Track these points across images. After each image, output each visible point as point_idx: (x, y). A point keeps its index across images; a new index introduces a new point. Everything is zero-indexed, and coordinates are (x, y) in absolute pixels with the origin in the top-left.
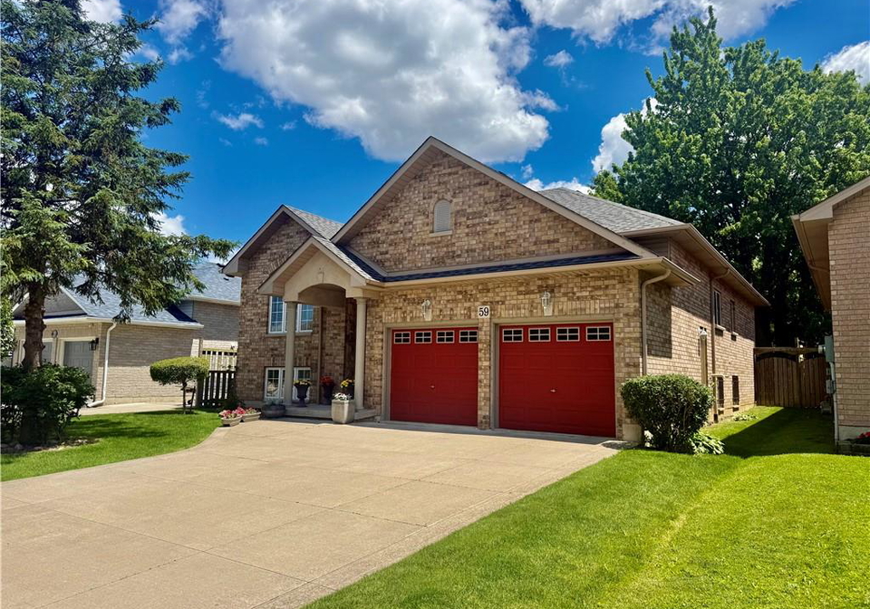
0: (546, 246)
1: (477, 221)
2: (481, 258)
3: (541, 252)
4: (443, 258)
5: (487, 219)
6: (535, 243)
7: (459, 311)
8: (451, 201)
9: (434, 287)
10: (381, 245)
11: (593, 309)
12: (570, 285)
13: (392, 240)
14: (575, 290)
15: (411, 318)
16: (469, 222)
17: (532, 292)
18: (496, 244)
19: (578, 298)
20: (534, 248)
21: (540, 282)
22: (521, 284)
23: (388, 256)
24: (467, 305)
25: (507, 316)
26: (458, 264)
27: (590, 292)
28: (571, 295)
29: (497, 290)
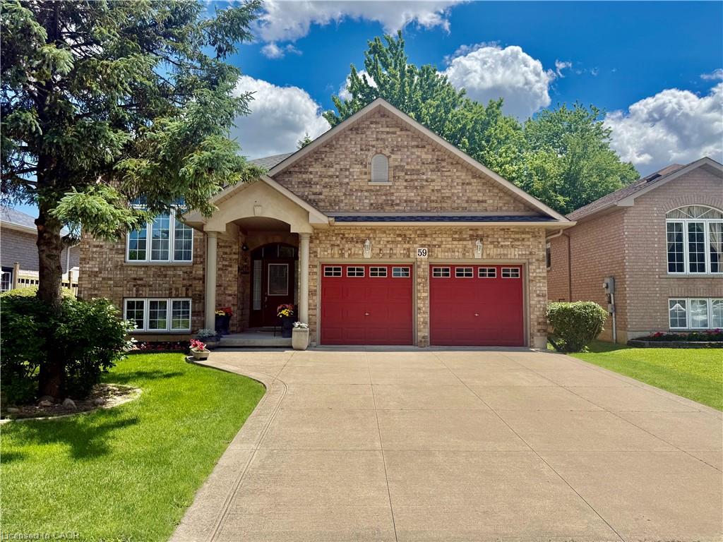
0: (476, 205)
1: (415, 177)
2: (419, 208)
3: (472, 209)
4: (382, 204)
5: (425, 177)
6: (467, 202)
7: (399, 250)
8: (389, 157)
9: (373, 230)
10: (314, 186)
11: (514, 255)
12: (496, 236)
13: (326, 183)
14: (500, 240)
15: (349, 255)
16: (407, 177)
17: (465, 239)
18: (432, 198)
19: (502, 246)
20: (466, 205)
21: (471, 232)
22: (456, 233)
23: (321, 197)
24: (406, 246)
25: (442, 257)
26: (397, 211)
27: (511, 242)
28: (496, 243)
29: (434, 236)
